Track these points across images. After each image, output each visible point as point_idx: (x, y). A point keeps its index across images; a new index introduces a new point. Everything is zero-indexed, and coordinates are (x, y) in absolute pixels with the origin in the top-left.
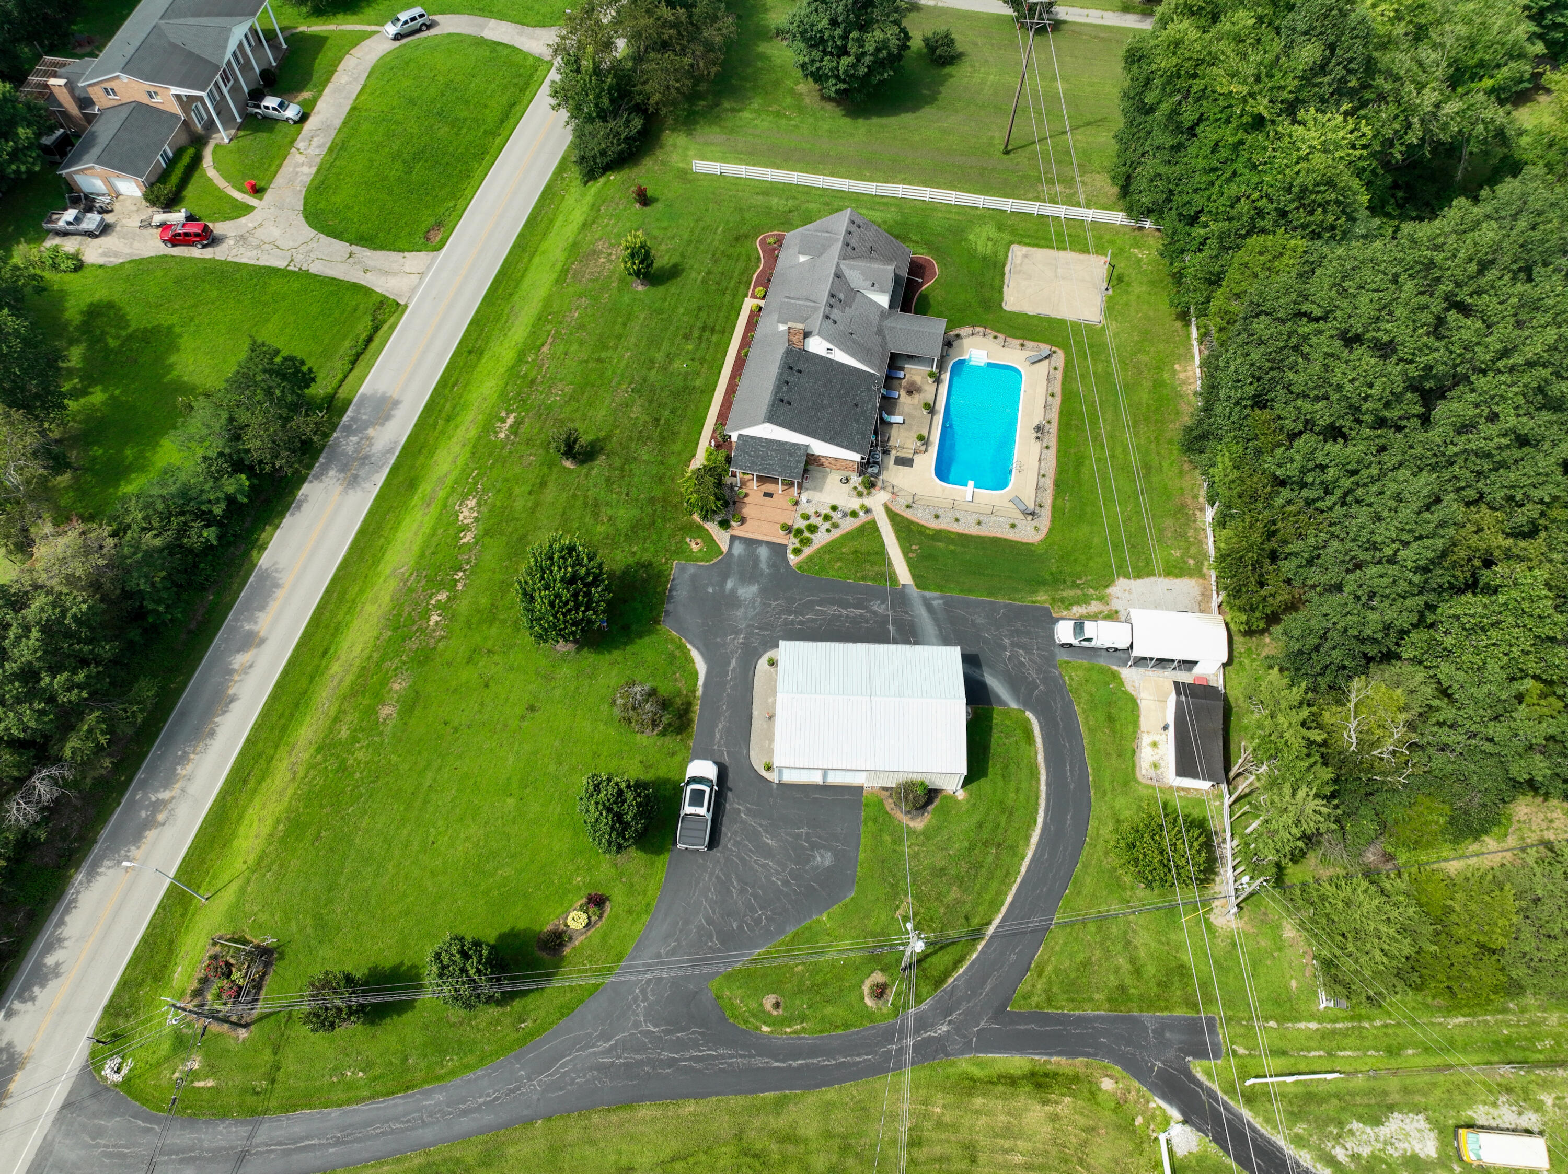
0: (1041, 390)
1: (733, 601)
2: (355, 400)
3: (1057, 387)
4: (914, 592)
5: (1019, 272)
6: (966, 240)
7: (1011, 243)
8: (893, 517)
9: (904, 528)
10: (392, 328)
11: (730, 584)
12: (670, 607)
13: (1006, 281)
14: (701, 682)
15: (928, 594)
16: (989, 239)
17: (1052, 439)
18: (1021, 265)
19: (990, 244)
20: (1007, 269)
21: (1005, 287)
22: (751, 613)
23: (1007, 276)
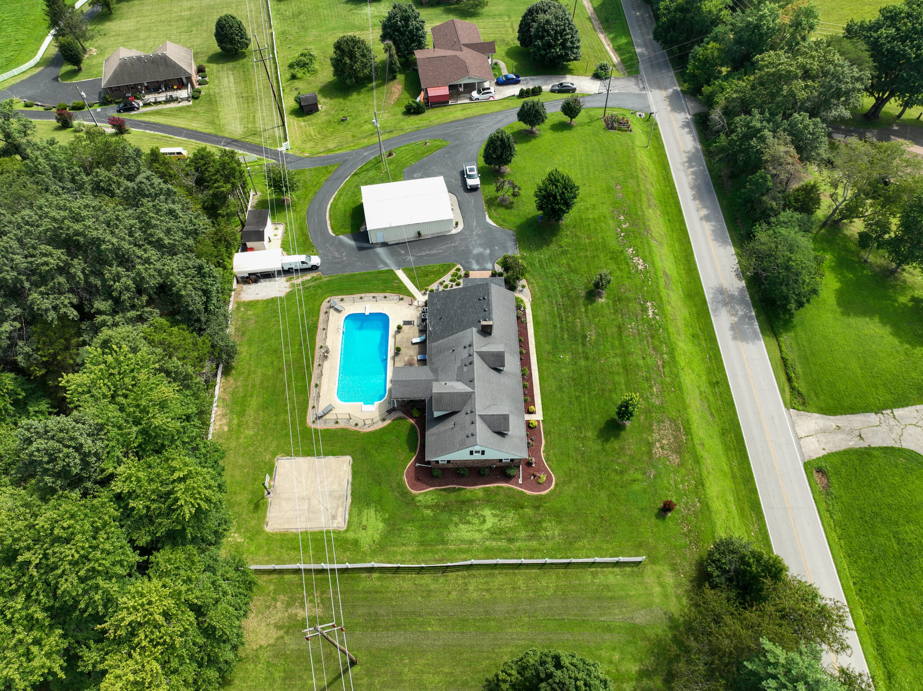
0: (324, 388)
1: (484, 246)
2: (761, 336)
3: (313, 392)
4: (393, 268)
5: (340, 497)
6: (384, 521)
7: (347, 531)
8: (410, 295)
9: (402, 291)
10: (782, 391)
11: (488, 251)
12: (514, 238)
13: (350, 486)
14: (487, 216)
15: (386, 268)
16: (365, 528)
17: (318, 353)
18: (338, 506)
19: (364, 522)
20: (349, 500)
21: (350, 480)
22: (473, 243)
23: (349, 492)
